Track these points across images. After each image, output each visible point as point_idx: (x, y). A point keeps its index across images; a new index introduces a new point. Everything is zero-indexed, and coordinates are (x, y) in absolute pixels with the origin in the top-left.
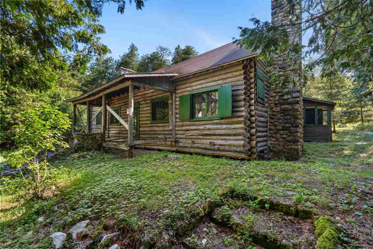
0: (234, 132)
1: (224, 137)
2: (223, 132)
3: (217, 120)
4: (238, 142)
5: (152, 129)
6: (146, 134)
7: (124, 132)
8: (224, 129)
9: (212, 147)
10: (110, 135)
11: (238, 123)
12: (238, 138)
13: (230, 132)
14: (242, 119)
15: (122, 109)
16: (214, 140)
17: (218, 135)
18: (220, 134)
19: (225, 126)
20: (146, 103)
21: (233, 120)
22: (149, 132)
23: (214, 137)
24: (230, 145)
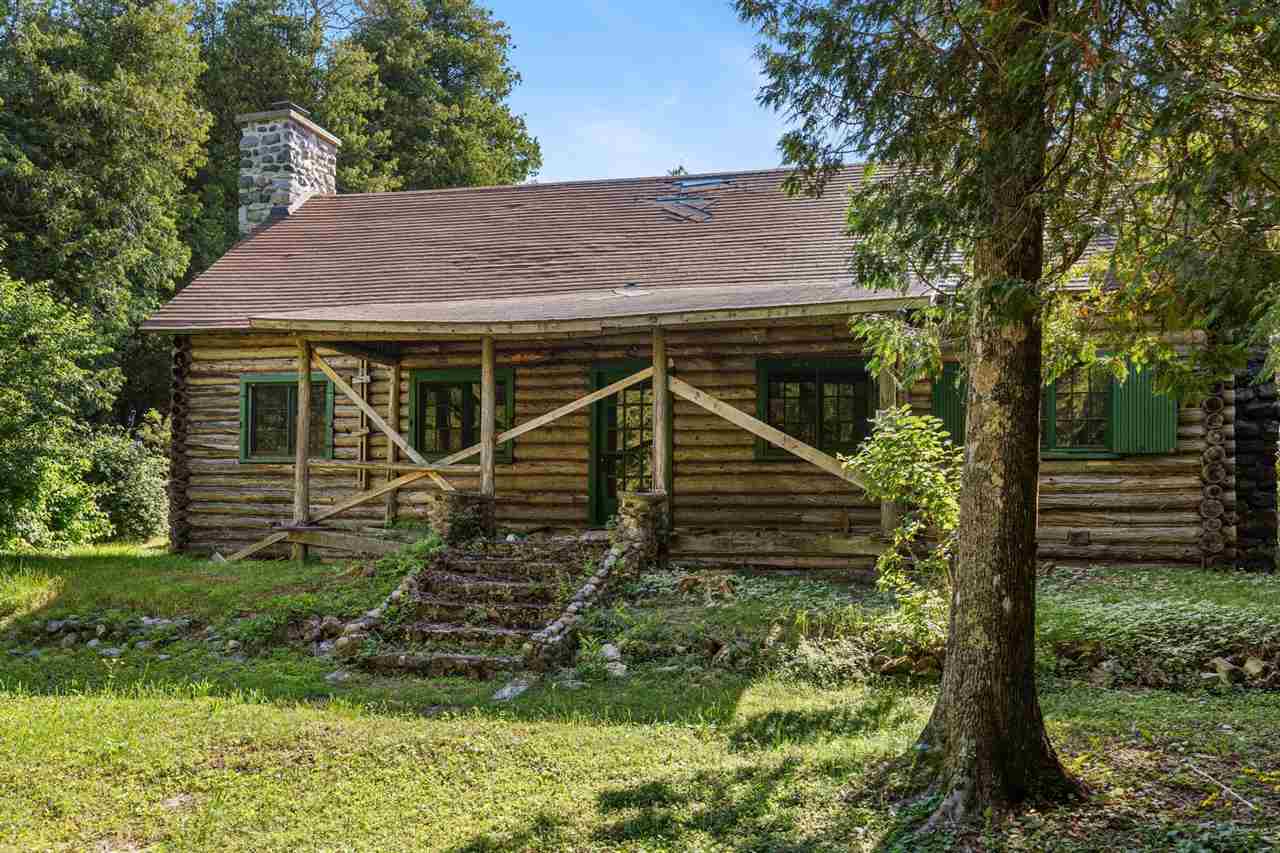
0: (1166, 499)
1: (1127, 517)
2: (1127, 499)
3: (1105, 460)
4: (1175, 530)
5: (762, 484)
6: (720, 507)
7: (539, 499)
8: (1129, 490)
9: (1081, 550)
10: (402, 511)
11: (1178, 472)
12: (1176, 517)
13: (1153, 499)
14: (1191, 461)
15: (520, 382)
16: (1087, 525)
17: (1103, 509)
18: (1117, 504)
19: (1131, 482)
20: (718, 371)
21: (1161, 464)
22: (742, 500)
23: (1089, 517)
24: (1149, 541)
